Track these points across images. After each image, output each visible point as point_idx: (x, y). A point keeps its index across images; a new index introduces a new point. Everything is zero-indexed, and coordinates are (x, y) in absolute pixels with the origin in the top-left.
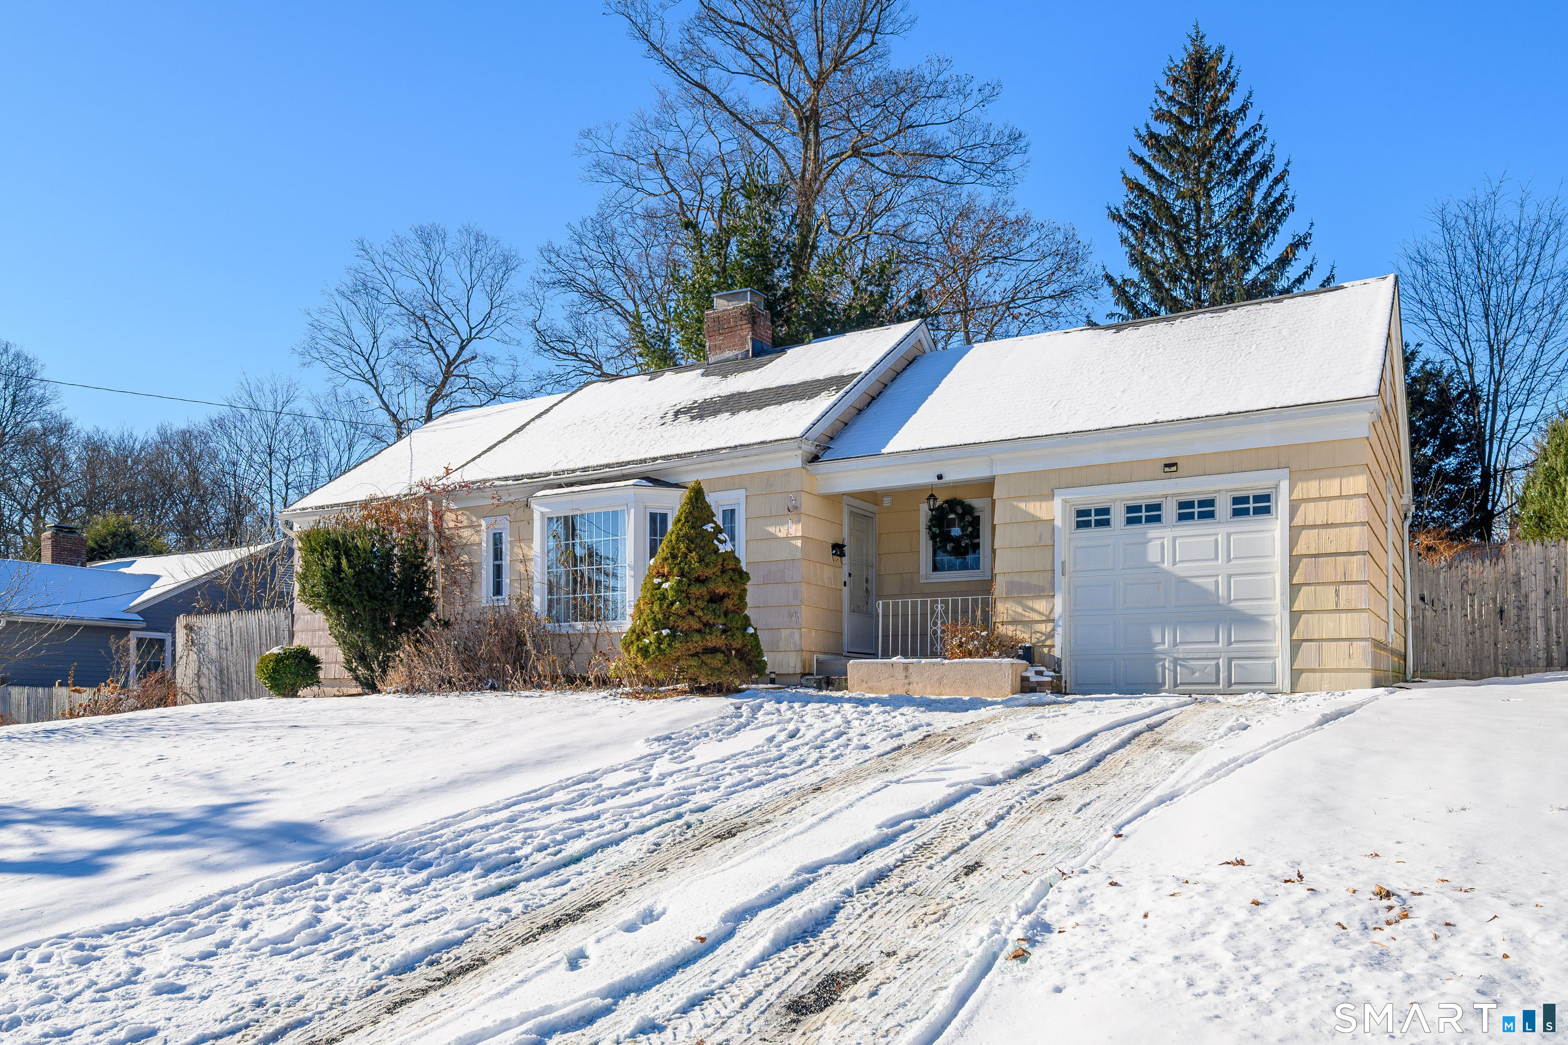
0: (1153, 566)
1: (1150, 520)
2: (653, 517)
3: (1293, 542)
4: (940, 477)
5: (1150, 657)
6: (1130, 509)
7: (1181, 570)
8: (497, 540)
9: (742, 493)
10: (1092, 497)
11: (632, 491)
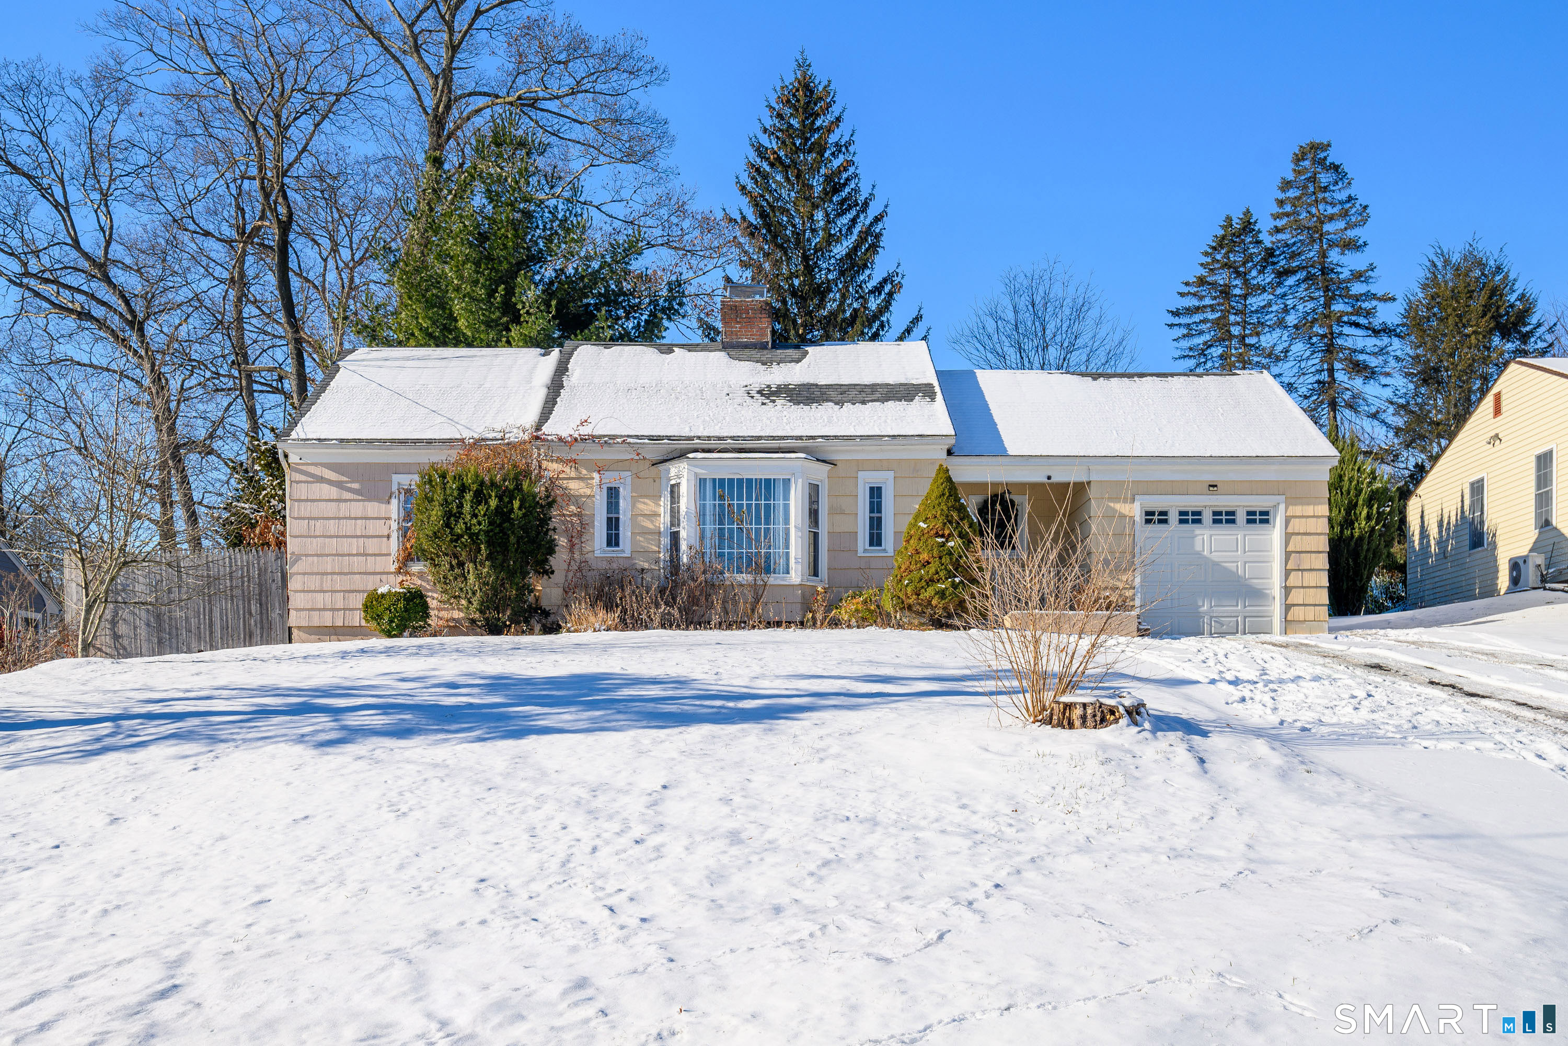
0: (1198, 553)
1: (1194, 521)
2: (811, 486)
3: (1287, 544)
4: (1049, 478)
5: (1198, 616)
6: (1183, 513)
7: (1216, 557)
8: (613, 494)
9: (891, 474)
10: (1157, 503)
11: (796, 464)
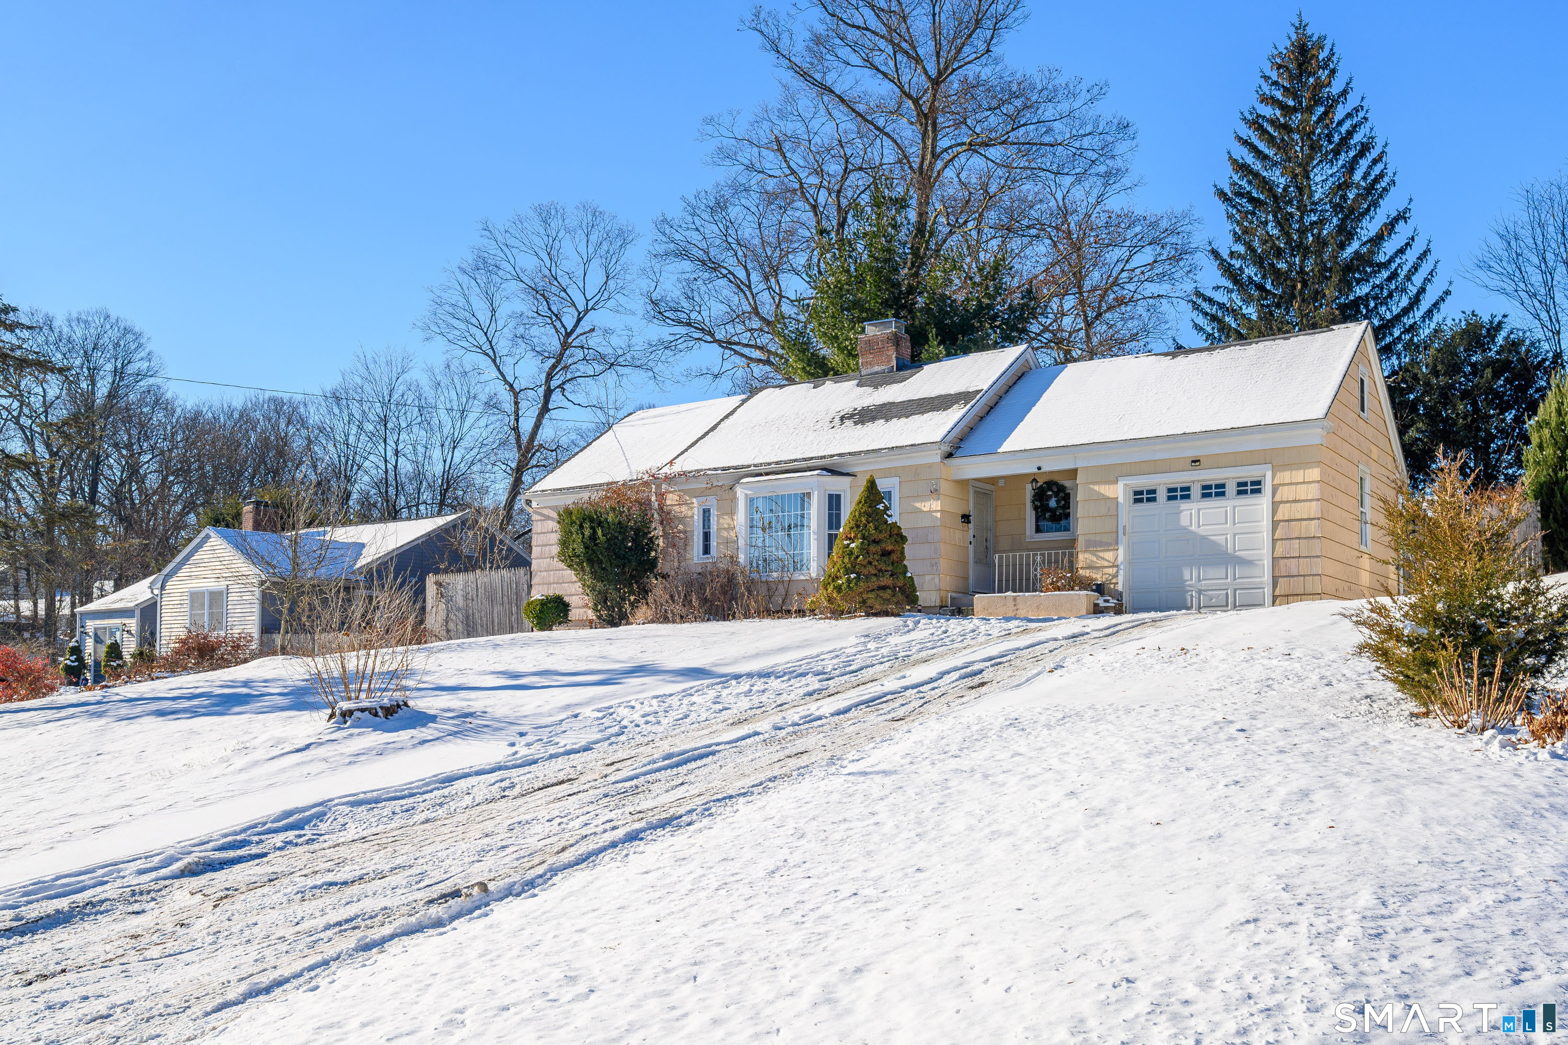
0: (1184, 528)
1: (1183, 497)
2: (830, 496)
3: (1274, 512)
4: (1039, 468)
5: (1182, 589)
6: (1170, 490)
7: (1203, 531)
8: (706, 513)
9: (896, 480)
10: (1144, 482)
11: (816, 479)
